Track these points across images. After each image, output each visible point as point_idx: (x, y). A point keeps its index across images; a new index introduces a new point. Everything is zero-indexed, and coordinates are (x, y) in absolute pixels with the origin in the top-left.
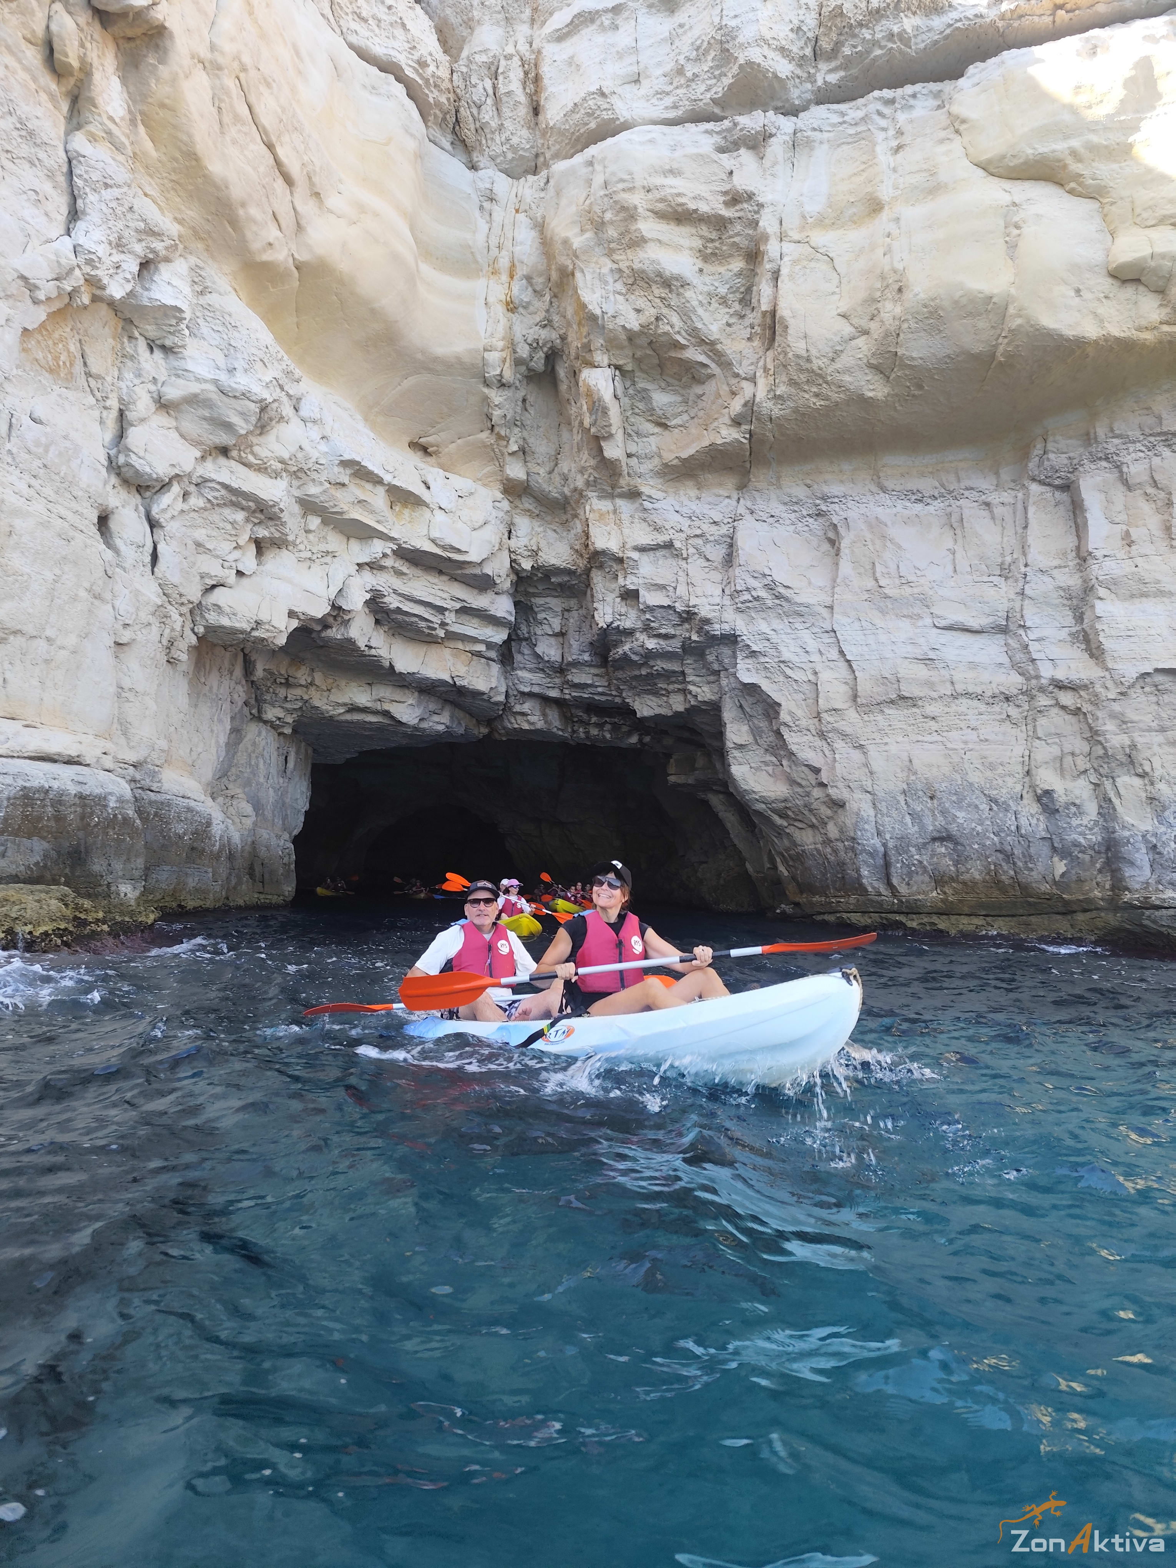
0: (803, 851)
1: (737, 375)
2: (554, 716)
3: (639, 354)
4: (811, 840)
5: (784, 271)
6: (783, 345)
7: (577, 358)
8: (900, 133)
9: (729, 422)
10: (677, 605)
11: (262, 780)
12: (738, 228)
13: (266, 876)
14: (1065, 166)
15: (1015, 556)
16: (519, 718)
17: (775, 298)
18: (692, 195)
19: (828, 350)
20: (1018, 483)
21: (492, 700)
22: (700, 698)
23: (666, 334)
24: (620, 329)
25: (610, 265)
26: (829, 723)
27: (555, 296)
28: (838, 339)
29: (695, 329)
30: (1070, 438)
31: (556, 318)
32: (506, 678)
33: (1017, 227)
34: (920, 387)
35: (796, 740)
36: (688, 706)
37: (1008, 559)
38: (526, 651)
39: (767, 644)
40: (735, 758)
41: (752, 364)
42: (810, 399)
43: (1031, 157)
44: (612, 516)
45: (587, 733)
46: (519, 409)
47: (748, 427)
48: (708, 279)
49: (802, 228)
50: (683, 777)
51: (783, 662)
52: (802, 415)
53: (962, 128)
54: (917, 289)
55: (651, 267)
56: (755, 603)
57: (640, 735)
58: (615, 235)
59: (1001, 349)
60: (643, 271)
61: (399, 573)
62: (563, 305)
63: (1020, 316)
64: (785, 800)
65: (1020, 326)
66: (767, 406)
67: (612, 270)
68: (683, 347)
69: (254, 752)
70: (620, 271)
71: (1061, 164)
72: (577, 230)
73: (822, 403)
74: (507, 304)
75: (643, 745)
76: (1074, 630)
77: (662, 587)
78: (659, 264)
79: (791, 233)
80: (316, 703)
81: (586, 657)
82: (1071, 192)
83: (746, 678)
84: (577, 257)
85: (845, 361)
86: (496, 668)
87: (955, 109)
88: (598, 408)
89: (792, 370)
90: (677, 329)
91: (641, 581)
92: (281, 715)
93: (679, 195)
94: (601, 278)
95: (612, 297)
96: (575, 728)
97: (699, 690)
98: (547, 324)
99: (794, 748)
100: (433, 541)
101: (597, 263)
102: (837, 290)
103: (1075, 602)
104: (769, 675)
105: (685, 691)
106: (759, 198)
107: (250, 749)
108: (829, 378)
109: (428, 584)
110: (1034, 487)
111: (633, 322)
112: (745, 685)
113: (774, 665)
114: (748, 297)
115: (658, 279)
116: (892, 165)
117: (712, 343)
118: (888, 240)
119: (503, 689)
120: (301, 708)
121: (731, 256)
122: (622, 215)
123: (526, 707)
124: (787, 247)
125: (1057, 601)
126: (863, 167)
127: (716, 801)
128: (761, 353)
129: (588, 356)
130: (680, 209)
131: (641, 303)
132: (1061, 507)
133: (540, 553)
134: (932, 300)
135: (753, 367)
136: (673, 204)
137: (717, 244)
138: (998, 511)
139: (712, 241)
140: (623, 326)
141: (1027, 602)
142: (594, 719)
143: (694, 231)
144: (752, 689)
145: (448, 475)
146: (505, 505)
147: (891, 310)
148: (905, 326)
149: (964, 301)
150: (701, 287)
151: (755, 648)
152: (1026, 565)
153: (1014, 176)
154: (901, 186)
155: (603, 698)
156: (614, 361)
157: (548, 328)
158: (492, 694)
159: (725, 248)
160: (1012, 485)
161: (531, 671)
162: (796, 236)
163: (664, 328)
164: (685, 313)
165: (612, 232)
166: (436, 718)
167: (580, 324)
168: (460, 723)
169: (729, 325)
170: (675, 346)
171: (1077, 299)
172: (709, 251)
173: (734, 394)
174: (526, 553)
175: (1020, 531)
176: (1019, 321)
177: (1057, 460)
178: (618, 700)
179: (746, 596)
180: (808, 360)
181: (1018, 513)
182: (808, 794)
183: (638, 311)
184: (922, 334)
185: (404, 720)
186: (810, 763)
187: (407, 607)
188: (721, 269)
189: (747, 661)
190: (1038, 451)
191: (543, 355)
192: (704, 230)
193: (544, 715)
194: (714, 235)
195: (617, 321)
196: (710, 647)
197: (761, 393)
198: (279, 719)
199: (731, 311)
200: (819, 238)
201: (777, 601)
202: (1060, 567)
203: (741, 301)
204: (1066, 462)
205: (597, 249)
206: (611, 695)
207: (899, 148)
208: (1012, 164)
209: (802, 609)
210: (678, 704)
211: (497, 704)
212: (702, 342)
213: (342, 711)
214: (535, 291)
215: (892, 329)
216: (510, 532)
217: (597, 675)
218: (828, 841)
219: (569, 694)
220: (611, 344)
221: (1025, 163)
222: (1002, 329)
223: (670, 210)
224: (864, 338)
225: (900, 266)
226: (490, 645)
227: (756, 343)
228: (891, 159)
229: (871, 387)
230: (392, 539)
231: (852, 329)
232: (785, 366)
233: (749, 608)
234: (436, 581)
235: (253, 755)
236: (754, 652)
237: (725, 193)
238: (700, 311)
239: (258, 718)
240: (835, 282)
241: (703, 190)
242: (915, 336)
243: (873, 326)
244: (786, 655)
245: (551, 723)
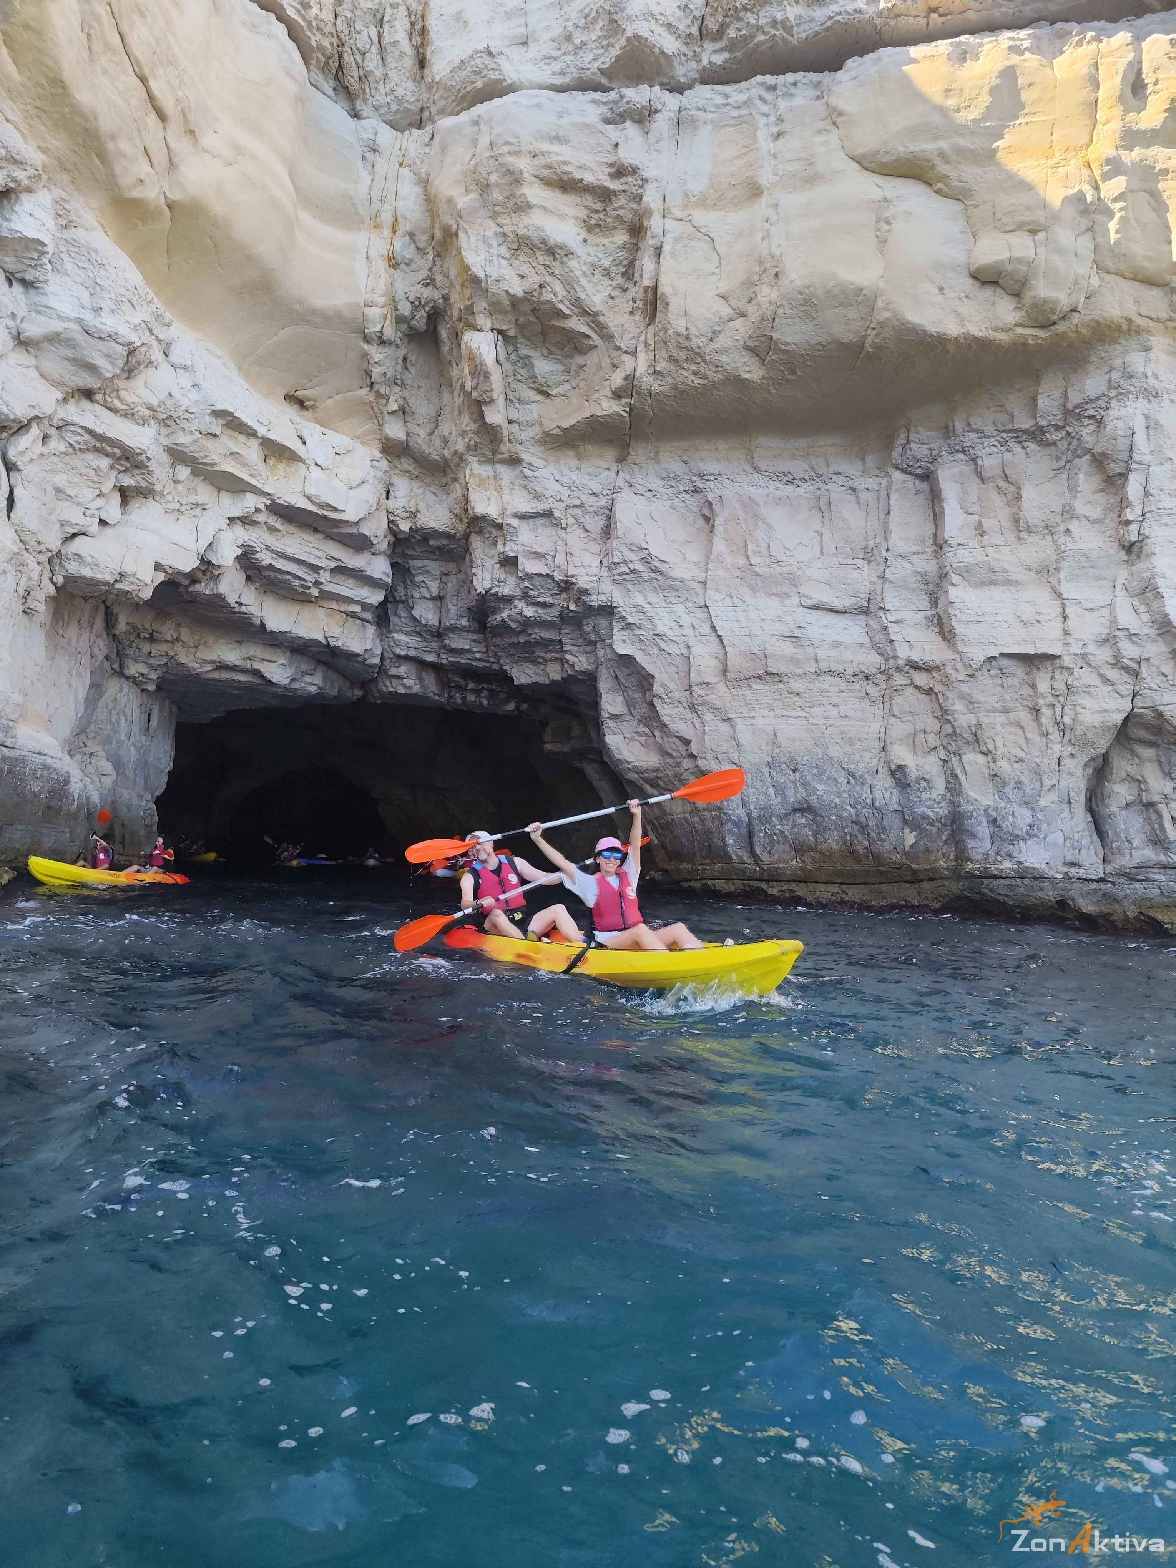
0: (673, 820)
1: (618, 348)
2: (431, 681)
3: (522, 320)
4: (680, 809)
5: (666, 248)
6: (664, 321)
7: (460, 320)
8: (780, 120)
9: (610, 395)
10: (555, 574)
11: (123, 737)
12: (622, 200)
13: (127, 838)
14: (933, 167)
15: (878, 541)
16: (394, 681)
17: (657, 274)
18: (578, 164)
19: (707, 329)
20: (881, 470)
21: (367, 662)
22: (576, 668)
23: (549, 302)
24: (504, 294)
25: (494, 228)
26: (699, 696)
27: (439, 255)
28: (716, 319)
29: (578, 299)
30: (931, 430)
31: (439, 278)
32: (381, 641)
33: (888, 223)
34: (793, 372)
35: (668, 712)
36: (565, 675)
37: (871, 543)
38: (403, 614)
39: (642, 616)
40: (609, 727)
41: (633, 338)
42: (688, 377)
43: (902, 155)
44: (492, 481)
45: (464, 699)
46: (399, 368)
47: (628, 401)
48: (592, 251)
49: (685, 207)
50: (559, 745)
51: (658, 635)
52: (681, 393)
53: (839, 120)
54: (793, 276)
55: (535, 234)
56: (632, 575)
57: (517, 703)
58: (501, 198)
59: (869, 340)
60: (528, 238)
61: (272, 529)
62: (446, 264)
63: (888, 310)
64: (657, 770)
65: (887, 319)
66: (648, 382)
67: (496, 234)
68: (566, 317)
69: (115, 708)
70: (504, 234)
71: (930, 164)
72: (463, 190)
73: (700, 381)
74: (389, 259)
75: (521, 712)
76: (929, 613)
77: (541, 556)
78: (544, 231)
79: (673, 210)
80: (183, 659)
81: (464, 622)
82: (938, 192)
83: (622, 649)
84: (461, 217)
85: (723, 341)
86: (371, 630)
87: (834, 101)
88: (480, 372)
89: (672, 346)
90: (560, 298)
91: (520, 548)
92: (145, 671)
93: (565, 163)
94: (485, 241)
95: (495, 261)
96: (452, 693)
97: (576, 660)
98: (430, 282)
99: (666, 719)
100: (309, 498)
101: (481, 225)
102: (717, 270)
103: (931, 587)
104: (643, 647)
105: (562, 661)
106: (643, 173)
107: (111, 705)
108: (708, 358)
109: (302, 542)
110: (897, 475)
111: (517, 288)
112: (621, 656)
113: (649, 637)
114: (630, 271)
115: (542, 246)
116: (772, 151)
117: (595, 315)
118: (767, 225)
119: (379, 652)
120: (166, 664)
121: (615, 228)
122: (508, 178)
123: (402, 670)
124: (670, 224)
125: (915, 586)
126: (744, 150)
127: (591, 770)
128: (642, 328)
129: (470, 318)
130: (565, 178)
131: (525, 269)
132: (921, 495)
133: (419, 516)
134: (807, 287)
135: (634, 341)
136: (558, 171)
137: (601, 215)
138: (864, 496)
139: (597, 212)
140: (507, 291)
141: (887, 585)
142: (471, 685)
143: (578, 200)
144: (627, 660)
145: (325, 431)
146: (384, 464)
147: (768, 294)
148: (781, 311)
149: (836, 291)
150: (584, 258)
151: (630, 620)
152: (887, 550)
153: (886, 172)
154: (780, 173)
155: (481, 664)
156: (497, 326)
157: (430, 288)
158: (366, 656)
159: (609, 220)
160: (877, 472)
161: (407, 634)
162: (679, 214)
163: (547, 296)
164: (569, 283)
165: (497, 195)
166: (308, 679)
167: (463, 285)
168: (332, 685)
169: (611, 297)
170: (558, 315)
171: (940, 297)
172: (593, 222)
173: (615, 366)
174: (405, 515)
175: (883, 516)
176: (887, 314)
177: (918, 450)
178: (495, 667)
179: (623, 569)
180: (688, 338)
181: (881, 500)
182: (678, 765)
183: (522, 277)
184: (797, 320)
185: (275, 680)
186: (681, 734)
187: (280, 564)
188: (606, 241)
189: (623, 632)
190: (901, 441)
191: (425, 315)
192: (589, 200)
193: (421, 679)
194: (599, 206)
195: (501, 285)
196: (587, 618)
197: (641, 369)
198: (143, 675)
199: (614, 283)
200: (700, 217)
201: (653, 575)
202: (918, 553)
203: (624, 274)
204: (927, 452)
205: (481, 211)
206: (489, 661)
207: (778, 136)
208: (884, 160)
209: (677, 583)
210: (555, 673)
211: (372, 666)
212: (584, 312)
213: (209, 668)
214: (418, 248)
215: (769, 313)
216: (388, 492)
217: (475, 641)
218: (695, 811)
219: (446, 659)
220: (495, 308)
221: (897, 161)
222: (871, 322)
223: (556, 177)
224: (741, 320)
225: (777, 252)
226: (365, 606)
227: (638, 317)
228: (772, 145)
229: (747, 369)
230: (265, 494)
231: (730, 310)
232: (665, 343)
233: (625, 580)
234: (310, 538)
235: (114, 712)
236: (630, 624)
237: (611, 165)
238: (584, 281)
239: (120, 673)
240: (716, 262)
241: (589, 160)
242: (790, 321)
243: (751, 309)
244: (661, 628)
245: (427, 688)
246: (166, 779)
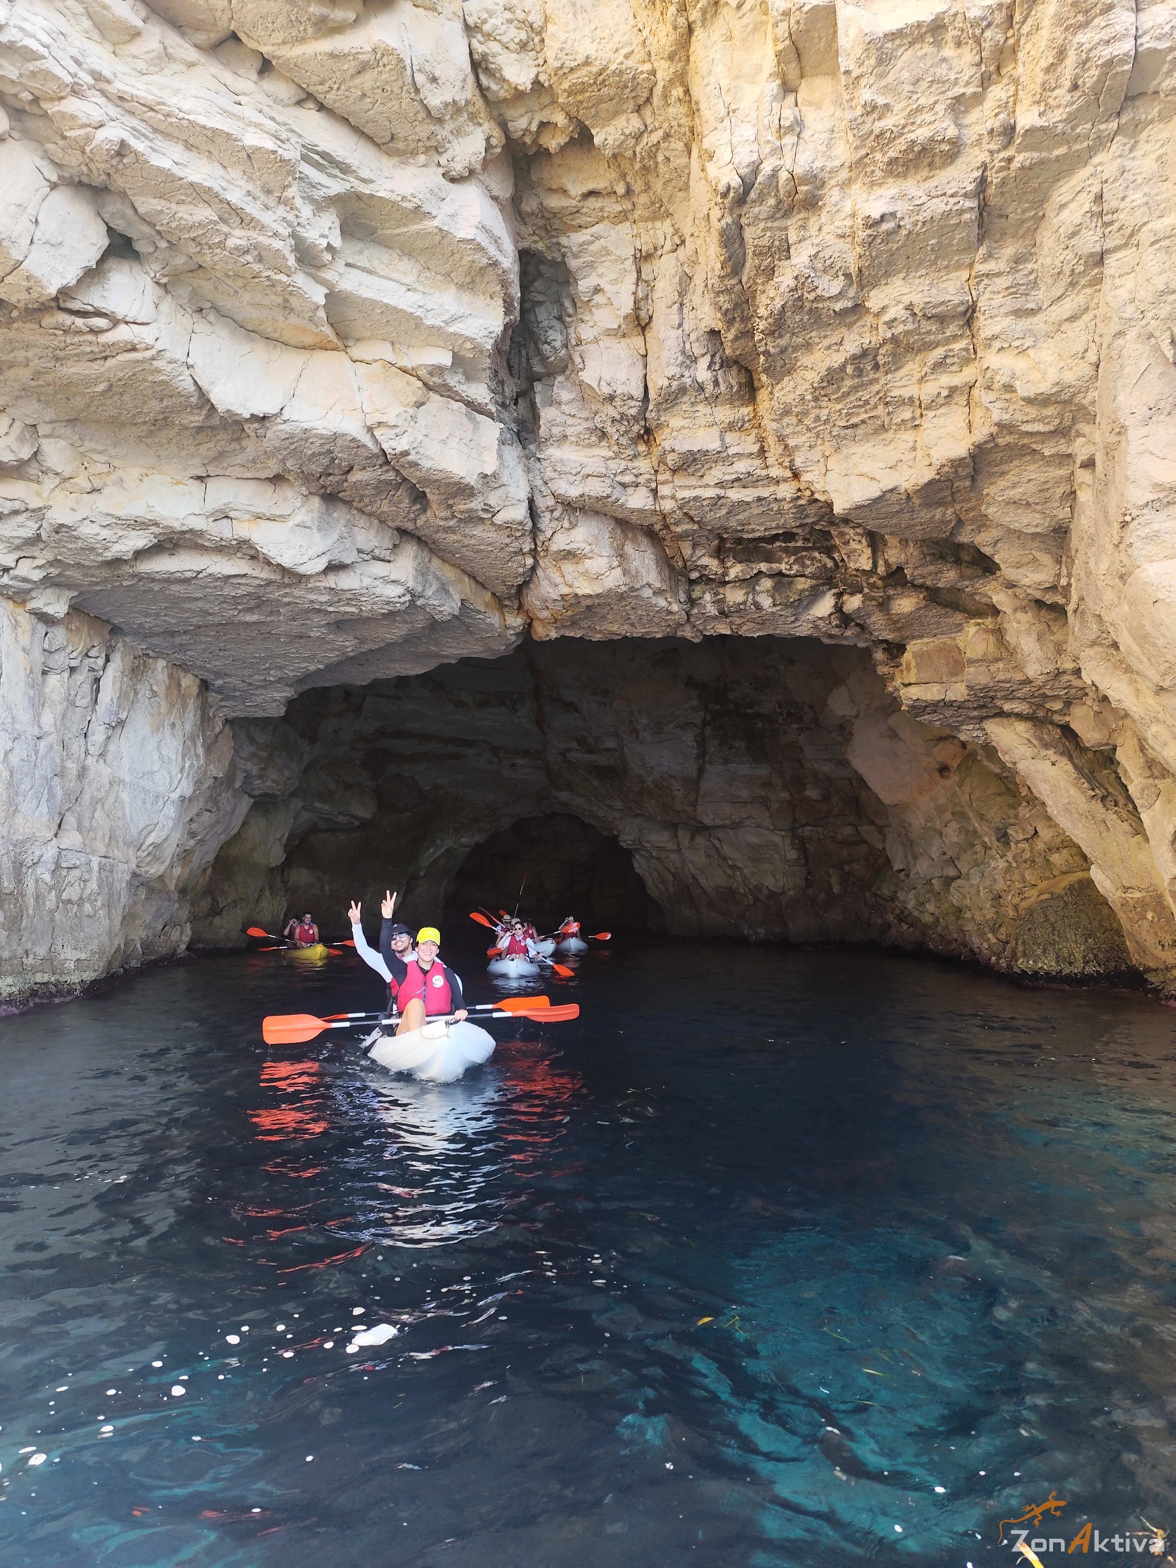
2: (644, 564)
16: (568, 567)
22: (1024, 390)
36: (981, 434)
45: (720, 603)
50: (936, 683)
57: (839, 595)
81: (702, 373)
86: (490, 431)
96: (696, 594)
97: (1020, 364)
119: (522, 493)
120: (39, 536)
123: (579, 537)
142: (736, 570)
155: (748, 495)
158: (494, 499)
161: (580, 441)
166: (379, 569)
168: (444, 589)
174: (514, 35)
185: (287, 561)
193: (622, 558)
206: (770, 479)
211: (514, 526)
213: (140, 540)
217: (731, 427)
219: (670, 496)
226: (459, 354)
245: (636, 577)
246: (171, 811)
